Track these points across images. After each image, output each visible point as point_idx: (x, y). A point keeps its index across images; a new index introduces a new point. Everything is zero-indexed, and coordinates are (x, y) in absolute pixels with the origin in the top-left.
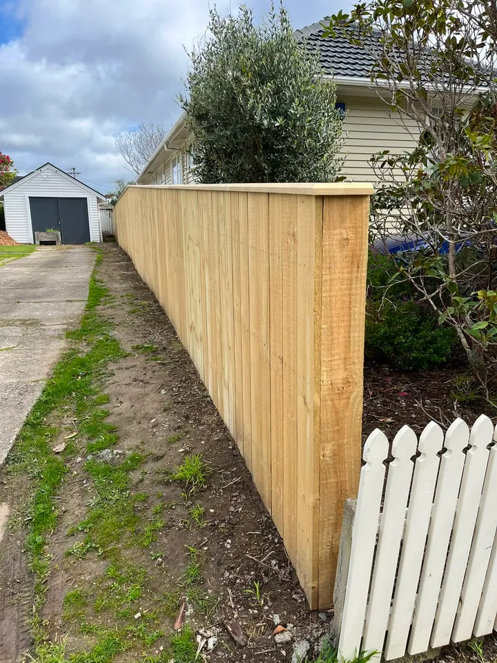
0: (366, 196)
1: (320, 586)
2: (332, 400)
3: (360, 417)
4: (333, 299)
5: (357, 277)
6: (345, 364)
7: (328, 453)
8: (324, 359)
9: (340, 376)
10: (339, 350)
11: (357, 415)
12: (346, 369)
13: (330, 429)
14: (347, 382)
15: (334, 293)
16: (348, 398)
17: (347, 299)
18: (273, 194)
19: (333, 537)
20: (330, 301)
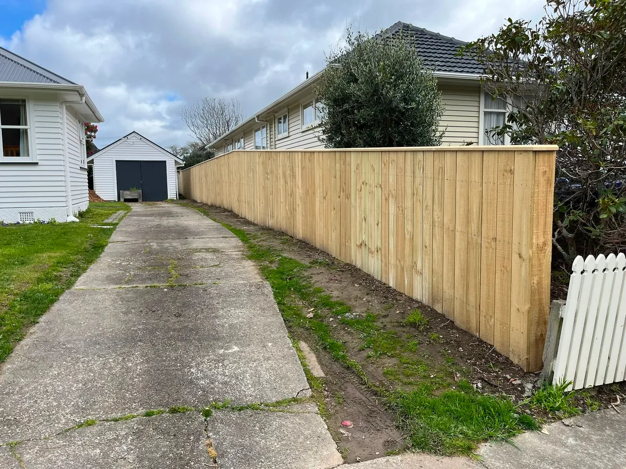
0: (554, 151)
1: (531, 358)
2: (538, 253)
3: (550, 263)
4: (539, 202)
5: (550, 190)
6: (544, 234)
7: (535, 282)
8: (535, 231)
9: (541, 240)
10: (541, 227)
11: (549, 262)
12: (544, 237)
13: (537, 269)
14: (545, 244)
15: (540, 198)
16: (545, 253)
17: (545, 201)
18: (485, 151)
19: (536, 330)
20: (538, 202)
